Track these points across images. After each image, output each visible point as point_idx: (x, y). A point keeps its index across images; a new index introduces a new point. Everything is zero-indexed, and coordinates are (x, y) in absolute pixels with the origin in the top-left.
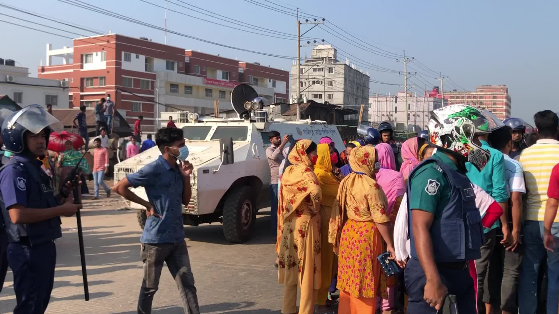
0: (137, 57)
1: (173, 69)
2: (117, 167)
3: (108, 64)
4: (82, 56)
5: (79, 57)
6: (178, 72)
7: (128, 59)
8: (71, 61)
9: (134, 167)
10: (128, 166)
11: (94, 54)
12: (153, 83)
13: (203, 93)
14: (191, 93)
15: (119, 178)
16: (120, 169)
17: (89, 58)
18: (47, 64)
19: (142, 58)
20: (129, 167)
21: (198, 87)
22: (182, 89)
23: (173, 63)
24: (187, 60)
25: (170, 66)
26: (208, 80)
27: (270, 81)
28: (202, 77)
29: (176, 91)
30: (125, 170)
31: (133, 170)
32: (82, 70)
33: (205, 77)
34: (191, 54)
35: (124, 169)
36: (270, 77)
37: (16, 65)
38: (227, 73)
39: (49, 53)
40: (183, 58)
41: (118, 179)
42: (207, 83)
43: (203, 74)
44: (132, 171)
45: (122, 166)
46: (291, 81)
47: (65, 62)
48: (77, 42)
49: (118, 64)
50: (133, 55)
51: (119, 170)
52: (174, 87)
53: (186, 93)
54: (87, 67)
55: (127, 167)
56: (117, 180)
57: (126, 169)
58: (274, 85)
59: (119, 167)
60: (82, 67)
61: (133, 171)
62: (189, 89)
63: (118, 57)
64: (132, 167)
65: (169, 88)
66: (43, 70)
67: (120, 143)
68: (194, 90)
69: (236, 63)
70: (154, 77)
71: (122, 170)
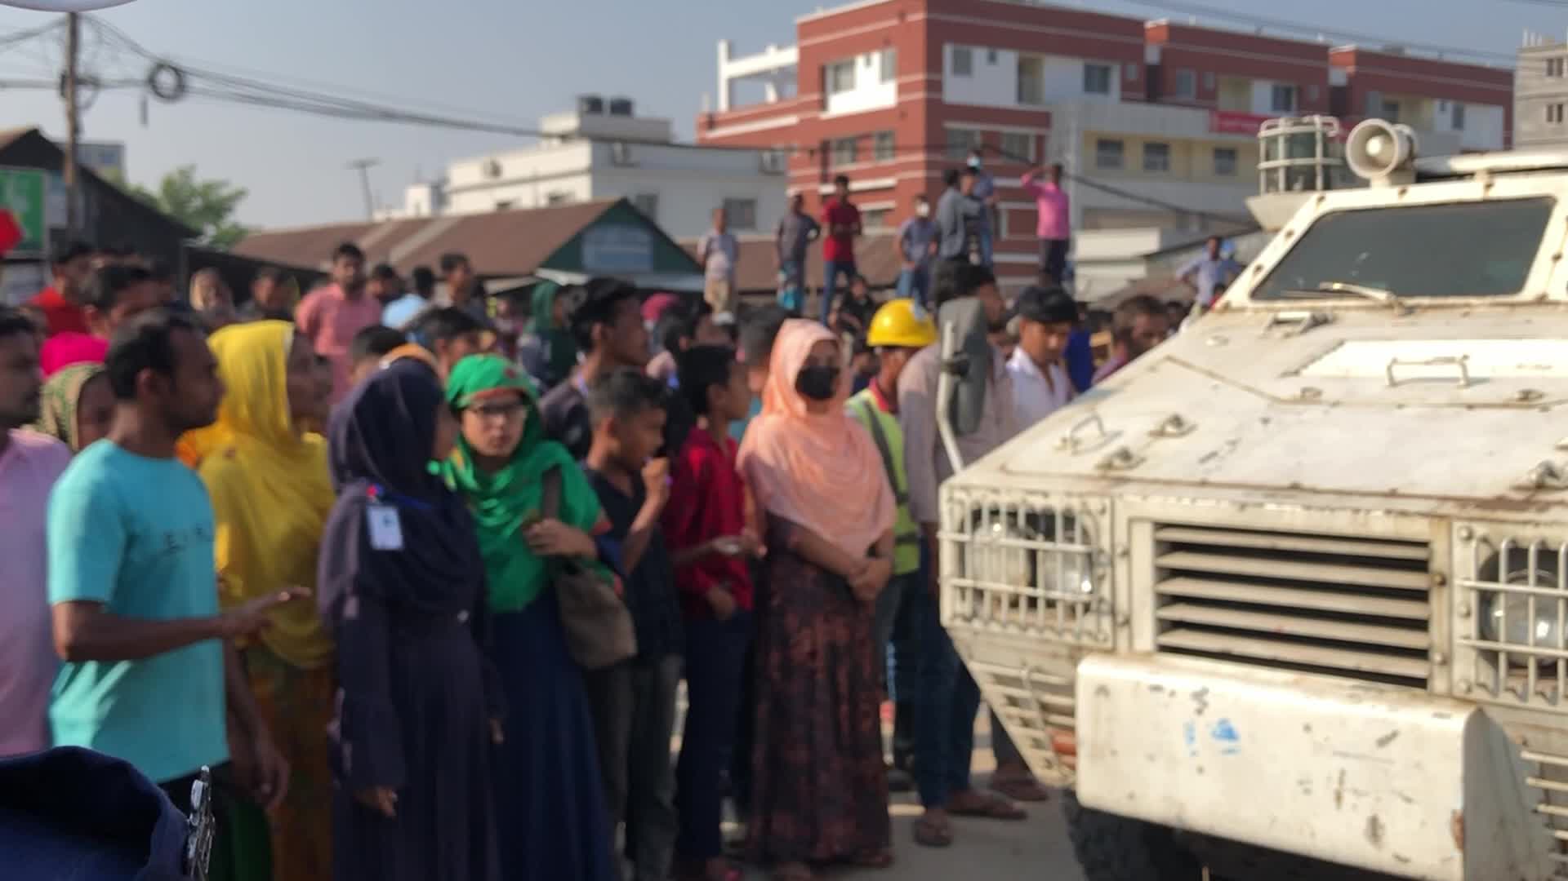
0: (992, 59)
1: (1104, 88)
2: (959, 495)
3: (902, 89)
4: (823, 71)
5: (815, 75)
6: (1124, 99)
7: (963, 67)
8: (792, 90)
9: (1094, 504)
10: (1046, 495)
11: (860, 61)
12: (1040, 140)
13: (1204, 162)
14: (1165, 166)
15: (975, 578)
16: (985, 515)
17: (844, 78)
18: (723, 105)
19: (1008, 59)
20: (1057, 504)
21: (1188, 145)
22: (1134, 157)
23: (1106, 71)
24: (1152, 55)
25: (1095, 81)
26: (1224, 116)
27: (1443, 109)
28: (1204, 108)
29: (1115, 163)
30: (1021, 521)
31: (1088, 522)
32: (824, 116)
33: (1213, 109)
34: (1164, 35)
35: (1013, 515)
36: (1443, 93)
37: (640, 111)
38: (1288, 91)
39: (729, 69)
40: (1140, 50)
41: (968, 582)
42: (1221, 129)
43: (1205, 98)
44: (1078, 533)
45: (996, 491)
46: (1519, 107)
47: (771, 96)
48: (806, 30)
49: (934, 86)
50: (979, 54)
51: (977, 516)
52: (1109, 148)
53: (1149, 166)
54: (841, 104)
55: (1038, 503)
56: (963, 590)
57: (1033, 518)
58: (1458, 122)
59: (977, 495)
60: (823, 105)
61: (1085, 532)
62: (1157, 151)
63: (933, 63)
64: (1075, 504)
65: (1093, 152)
66: (712, 123)
67: (955, 330)
68: (1175, 157)
69: (1320, 52)
70: (1043, 119)
71: (1003, 517)
